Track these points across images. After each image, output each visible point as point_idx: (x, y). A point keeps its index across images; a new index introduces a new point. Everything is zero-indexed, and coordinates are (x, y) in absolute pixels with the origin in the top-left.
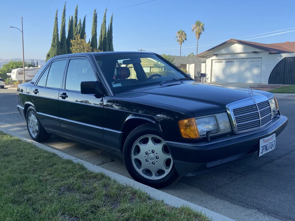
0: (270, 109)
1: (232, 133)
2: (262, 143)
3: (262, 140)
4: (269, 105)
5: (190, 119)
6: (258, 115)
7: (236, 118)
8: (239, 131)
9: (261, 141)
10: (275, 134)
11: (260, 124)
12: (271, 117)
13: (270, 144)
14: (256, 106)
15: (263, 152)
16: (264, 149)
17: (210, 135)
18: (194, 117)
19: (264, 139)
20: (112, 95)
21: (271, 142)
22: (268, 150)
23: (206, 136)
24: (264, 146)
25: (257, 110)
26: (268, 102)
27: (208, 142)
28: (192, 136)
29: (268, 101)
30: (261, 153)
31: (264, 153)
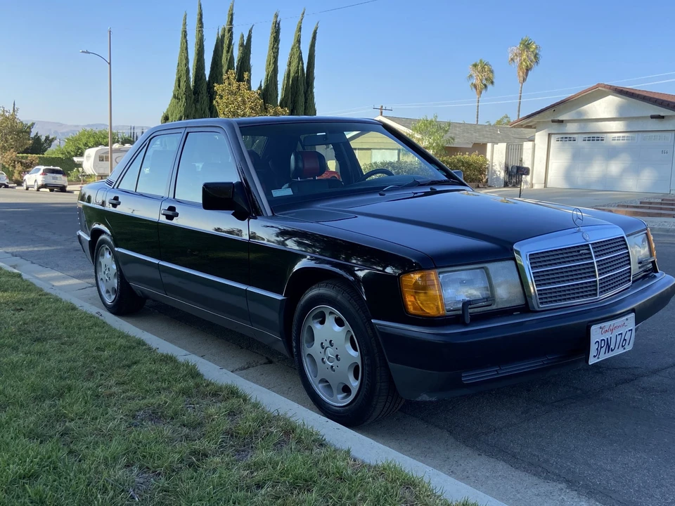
0: (629, 256)
1: (526, 308)
2: (596, 333)
3: (599, 325)
4: (627, 248)
5: (427, 272)
6: (593, 270)
7: (536, 275)
8: (542, 303)
9: (594, 328)
10: (632, 315)
11: (596, 290)
12: (628, 275)
13: (619, 337)
14: (589, 249)
15: (599, 353)
16: (603, 350)
17: (470, 311)
18: (436, 268)
19: (602, 325)
20: (270, 213)
21: (621, 334)
22: (612, 350)
23: (461, 312)
24: (602, 340)
25: (591, 258)
26: (624, 241)
27: (466, 325)
28: (431, 311)
29: (623, 237)
30: (595, 356)
31: (603, 357)
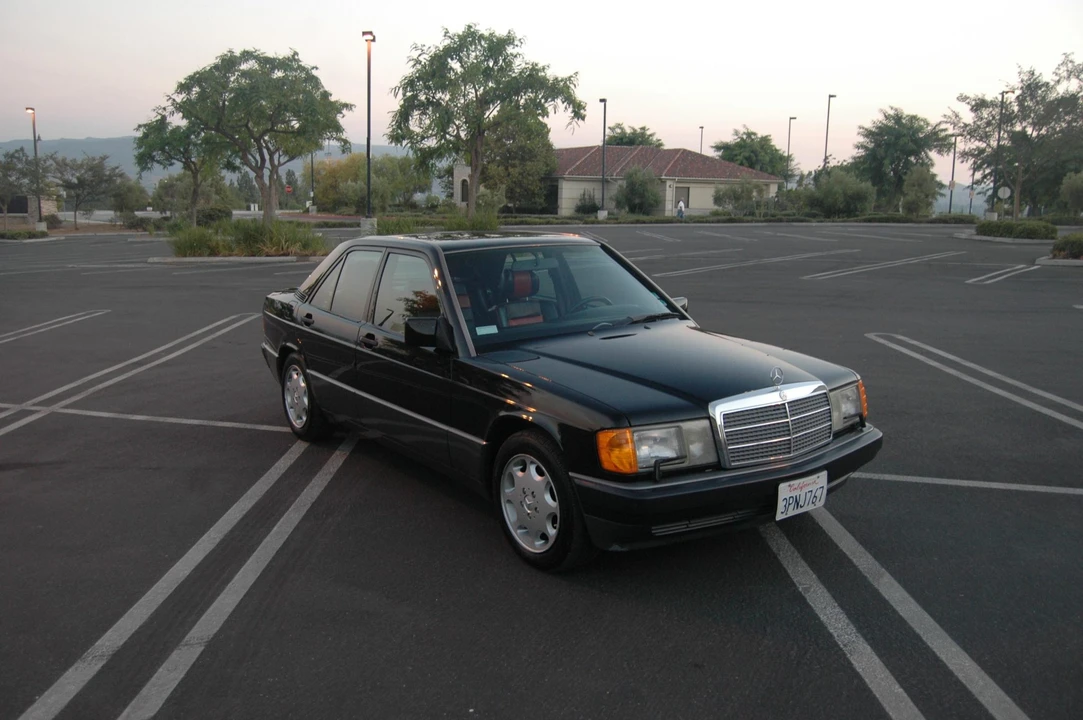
0: (831, 413)
1: (718, 467)
2: (785, 491)
3: (787, 484)
4: (829, 405)
5: (623, 430)
6: (786, 429)
7: (729, 434)
8: (733, 461)
9: (783, 487)
10: (824, 474)
11: (790, 448)
12: (829, 431)
13: (809, 495)
14: (785, 409)
15: (787, 510)
16: (791, 507)
17: (662, 468)
18: (631, 426)
19: (792, 483)
20: (473, 353)
21: (811, 491)
22: (801, 507)
23: (652, 469)
24: (790, 498)
25: (786, 417)
27: (656, 482)
28: (626, 469)
29: (825, 394)
30: (782, 513)
31: (792, 512)
